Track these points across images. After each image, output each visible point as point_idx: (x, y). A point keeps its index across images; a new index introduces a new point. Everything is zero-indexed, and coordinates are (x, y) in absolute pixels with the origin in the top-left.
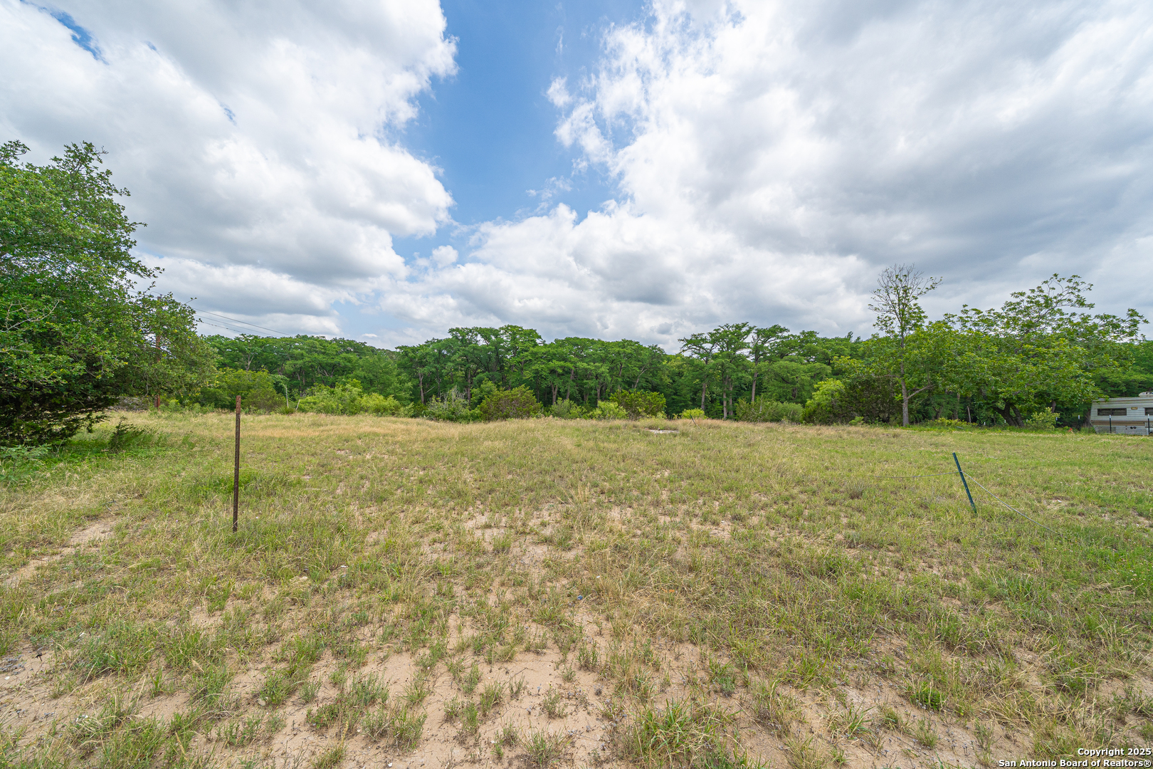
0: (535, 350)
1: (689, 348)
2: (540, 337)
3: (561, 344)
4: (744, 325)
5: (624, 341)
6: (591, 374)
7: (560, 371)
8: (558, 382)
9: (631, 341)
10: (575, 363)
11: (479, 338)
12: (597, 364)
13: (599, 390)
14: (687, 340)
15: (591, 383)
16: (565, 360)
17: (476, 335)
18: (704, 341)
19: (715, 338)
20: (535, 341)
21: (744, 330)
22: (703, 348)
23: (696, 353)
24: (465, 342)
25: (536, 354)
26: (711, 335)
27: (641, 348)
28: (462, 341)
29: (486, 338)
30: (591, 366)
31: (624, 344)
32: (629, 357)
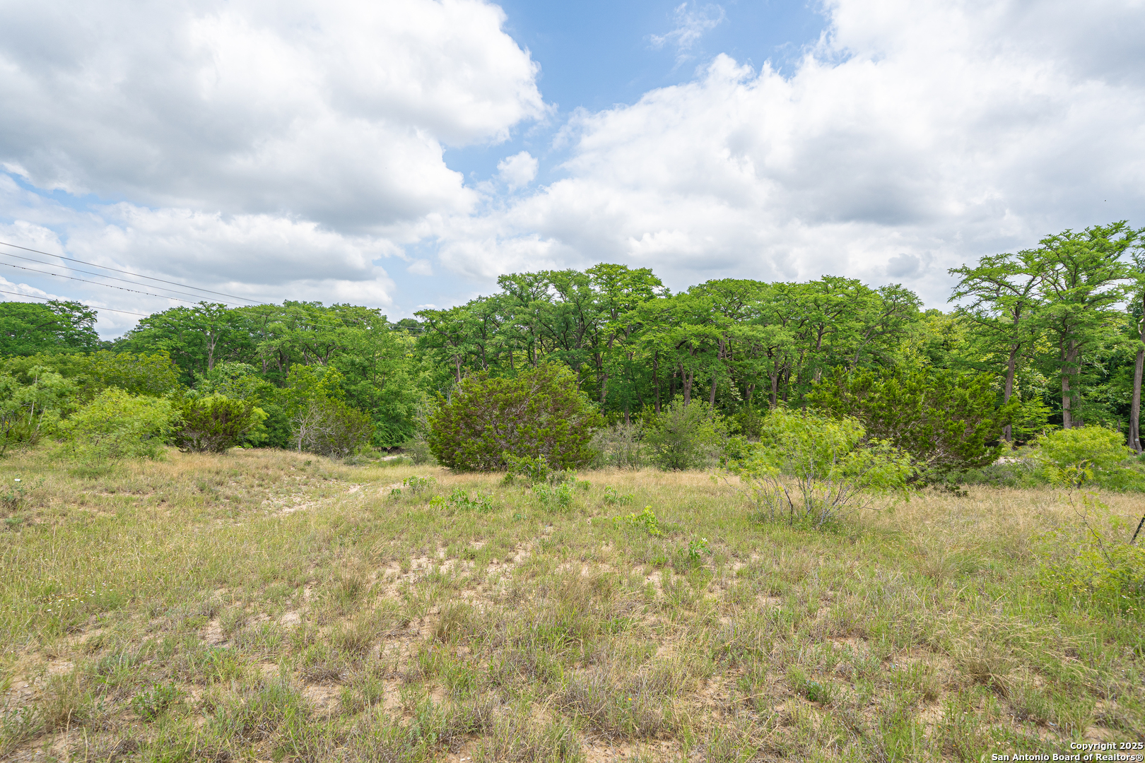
0: (648, 305)
1: (973, 288)
2: (658, 283)
3: (699, 292)
4: (1118, 227)
5: (828, 280)
6: (759, 348)
7: (696, 343)
8: (689, 364)
9: (843, 279)
10: (725, 326)
11: (552, 290)
12: (770, 327)
13: (775, 379)
14: (968, 272)
15: (761, 365)
16: (704, 321)
17: (546, 285)
18: (1013, 269)
19: (1038, 264)
20: (649, 291)
21: (1115, 239)
22: (1009, 286)
23: (988, 299)
24: (523, 299)
25: (650, 312)
26: (1027, 256)
27: (862, 291)
28: (521, 297)
29: (563, 289)
30: (759, 332)
31: (830, 284)
32: (840, 309)
